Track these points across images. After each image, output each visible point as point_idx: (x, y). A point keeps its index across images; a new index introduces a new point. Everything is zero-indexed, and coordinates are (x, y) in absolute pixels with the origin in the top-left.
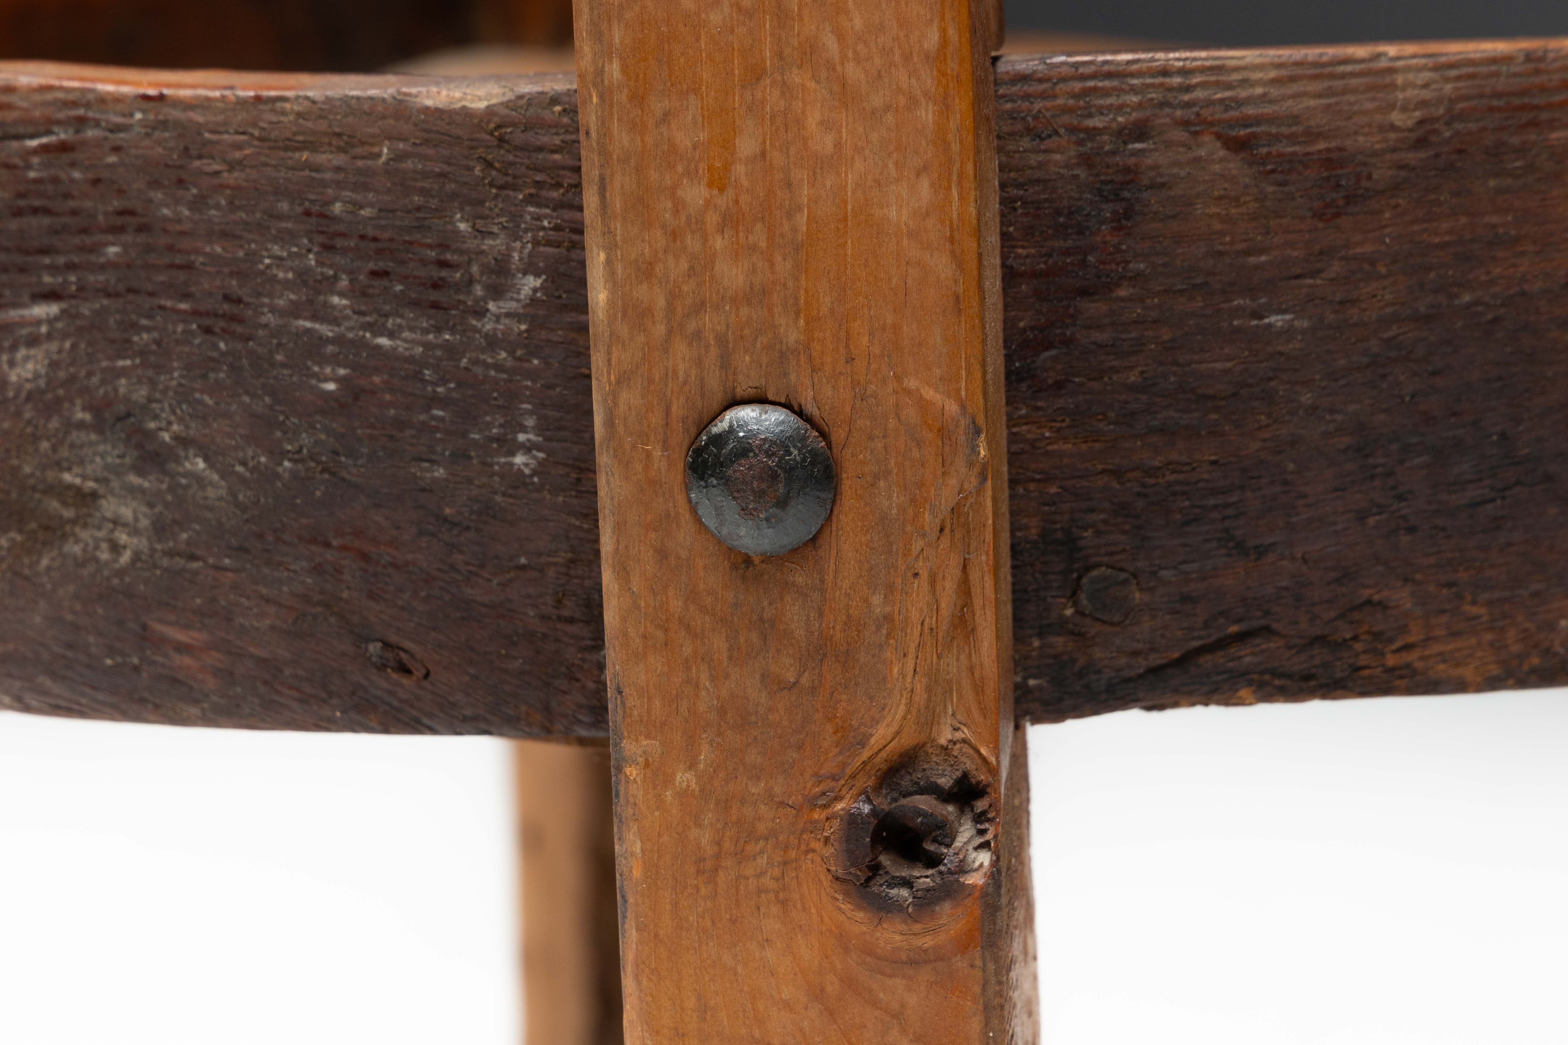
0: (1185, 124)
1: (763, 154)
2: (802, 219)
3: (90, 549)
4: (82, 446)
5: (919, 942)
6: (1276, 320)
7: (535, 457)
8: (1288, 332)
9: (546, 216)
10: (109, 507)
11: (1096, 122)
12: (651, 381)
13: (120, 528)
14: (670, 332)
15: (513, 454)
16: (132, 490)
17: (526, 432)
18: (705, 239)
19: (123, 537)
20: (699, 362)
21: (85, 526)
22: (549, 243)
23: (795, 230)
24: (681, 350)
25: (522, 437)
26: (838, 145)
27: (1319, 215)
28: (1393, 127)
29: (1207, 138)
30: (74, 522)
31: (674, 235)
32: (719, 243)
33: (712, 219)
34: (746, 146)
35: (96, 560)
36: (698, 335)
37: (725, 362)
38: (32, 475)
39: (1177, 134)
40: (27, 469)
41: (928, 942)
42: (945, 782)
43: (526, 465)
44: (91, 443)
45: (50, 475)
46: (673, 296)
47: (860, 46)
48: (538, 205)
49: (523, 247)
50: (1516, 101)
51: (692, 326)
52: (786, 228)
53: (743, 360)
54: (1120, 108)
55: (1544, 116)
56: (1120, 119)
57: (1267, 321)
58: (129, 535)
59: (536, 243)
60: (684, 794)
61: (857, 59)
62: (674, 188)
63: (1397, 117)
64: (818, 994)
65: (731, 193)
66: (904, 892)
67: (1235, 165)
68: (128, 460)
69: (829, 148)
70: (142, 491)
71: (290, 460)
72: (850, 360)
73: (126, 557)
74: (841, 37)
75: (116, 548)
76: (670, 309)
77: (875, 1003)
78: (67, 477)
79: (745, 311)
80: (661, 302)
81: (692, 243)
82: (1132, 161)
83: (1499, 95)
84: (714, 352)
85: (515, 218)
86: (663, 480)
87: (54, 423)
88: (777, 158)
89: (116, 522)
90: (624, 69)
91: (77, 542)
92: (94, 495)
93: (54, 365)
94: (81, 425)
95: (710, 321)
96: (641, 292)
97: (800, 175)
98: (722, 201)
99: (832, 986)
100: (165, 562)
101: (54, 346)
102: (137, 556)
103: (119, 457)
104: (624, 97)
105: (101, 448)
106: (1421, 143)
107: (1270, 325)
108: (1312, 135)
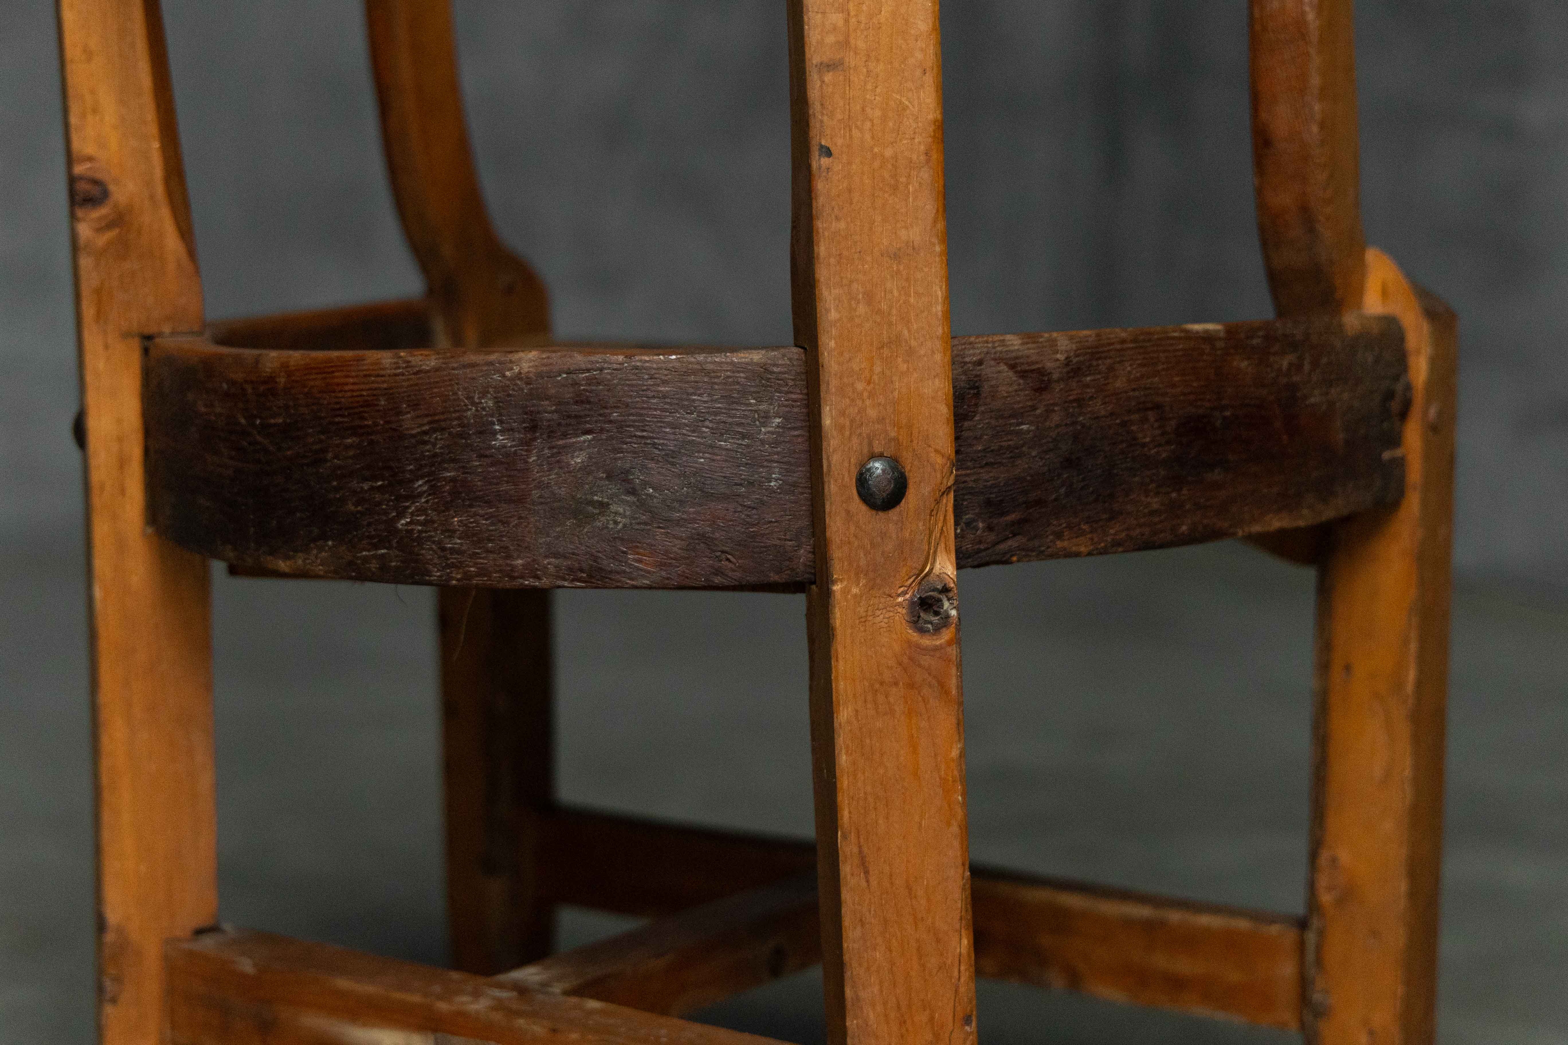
0: (995, 359)
1: (883, 371)
2: (896, 393)
3: (605, 524)
4: (602, 486)
5: (934, 643)
6: (1025, 427)
7: (778, 483)
8: (1028, 431)
9: (782, 396)
10: (614, 508)
11: (967, 359)
12: (844, 451)
13: (617, 516)
14: (851, 434)
15: (770, 482)
16: (623, 501)
17: (775, 474)
18: (863, 401)
19: (619, 519)
20: (861, 444)
21: (604, 516)
22: (784, 406)
23: (894, 397)
24: (855, 440)
25: (774, 476)
26: (908, 369)
27: (1036, 390)
28: (1058, 360)
29: (1002, 364)
30: (599, 514)
31: (853, 400)
32: (868, 402)
33: (866, 394)
34: (878, 369)
35: (607, 528)
36: (860, 434)
37: (870, 444)
38: (581, 498)
39: (992, 363)
40: (579, 496)
41: (938, 643)
42: (939, 587)
43: (775, 485)
44: (606, 485)
45: (589, 497)
46: (852, 421)
47: (916, 334)
48: (780, 393)
49: (774, 408)
50: (1094, 350)
51: (859, 431)
52: (891, 396)
53: (876, 443)
54: (974, 355)
55: (1103, 355)
56: (974, 359)
57: (1021, 428)
58: (621, 518)
59: (779, 406)
60: (855, 596)
61: (915, 339)
62: (853, 384)
63: (1059, 356)
64: (900, 664)
65: (872, 385)
66: (930, 626)
67: (1011, 374)
68: (621, 491)
69: (905, 369)
70: (627, 501)
71: (686, 488)
72: (912, 441)
73: (620, 526)
74: (909, 331)
75: (616, 523)
76: (851, 426)
77: (920, 666)
78: (596, 498)
79: (877, 426)
80: (848, 423)
81: (859, 402)
82: (978, 373)
83: (1089, 348)
84: (866, 441)
85: (771, 398)
86: (848, 485)
87: (590, 478)
88: (888, 373)
89: (616, 513)
90: (836, 343)
91: (599, 522)
92: (608, 504)
93: (590, 458)
94: (601, 479)
95: (865, 430)
96: (841, 420)
97: (895, 378)
98: (869, 388)
99: (905, 660)
100: (637, 527)
101: (591, 450)
102: (625, 526)
103: (618, 489)
104: (836, 353)
105: (610, 486)
106: (1067, 365)
107: (1022, 429)
108: (1033, 363)
